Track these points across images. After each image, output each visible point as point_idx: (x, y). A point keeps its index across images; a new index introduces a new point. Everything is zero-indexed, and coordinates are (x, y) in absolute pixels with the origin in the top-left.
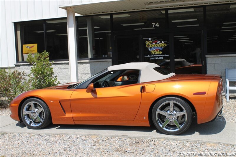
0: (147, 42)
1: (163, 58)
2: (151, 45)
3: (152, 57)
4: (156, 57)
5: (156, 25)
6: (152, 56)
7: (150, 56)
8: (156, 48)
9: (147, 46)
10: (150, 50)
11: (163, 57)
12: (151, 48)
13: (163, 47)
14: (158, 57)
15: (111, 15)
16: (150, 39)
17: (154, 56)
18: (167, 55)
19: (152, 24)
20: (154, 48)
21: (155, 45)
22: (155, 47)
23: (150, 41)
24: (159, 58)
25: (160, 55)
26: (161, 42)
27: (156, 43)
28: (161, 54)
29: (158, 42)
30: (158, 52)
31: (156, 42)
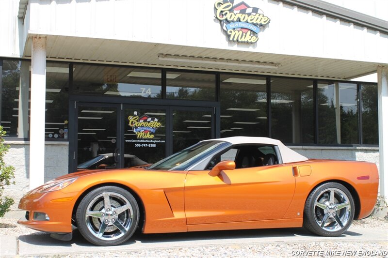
0: (131, 118)
1: (155, 146)
2: (136, 123)
3: (139, 143)
4: (144, 143)
5: (147, 92)
6: (139, 141)
7: (134, 141)
8: (145, 129)
9: (130, 124)
10: (135, 131)
11: (155, 143)
12: (136, 127)
13: (156, 127)
14: (148, 143)
15: (71, 65)
16: (135, 113)
17: (142, 141)
18: (162, 142)
19: (141, 89)
20: (141, 129)
21: (144, 124)
22: (143, 126)
23: (136, 116)
24: (149, 145)
25: (151, 141)
26: (153, 119)
27: (145, 121)
28: (153, 140)
29: (149, 119)
30: (148, 136)
31: (145, 118)
